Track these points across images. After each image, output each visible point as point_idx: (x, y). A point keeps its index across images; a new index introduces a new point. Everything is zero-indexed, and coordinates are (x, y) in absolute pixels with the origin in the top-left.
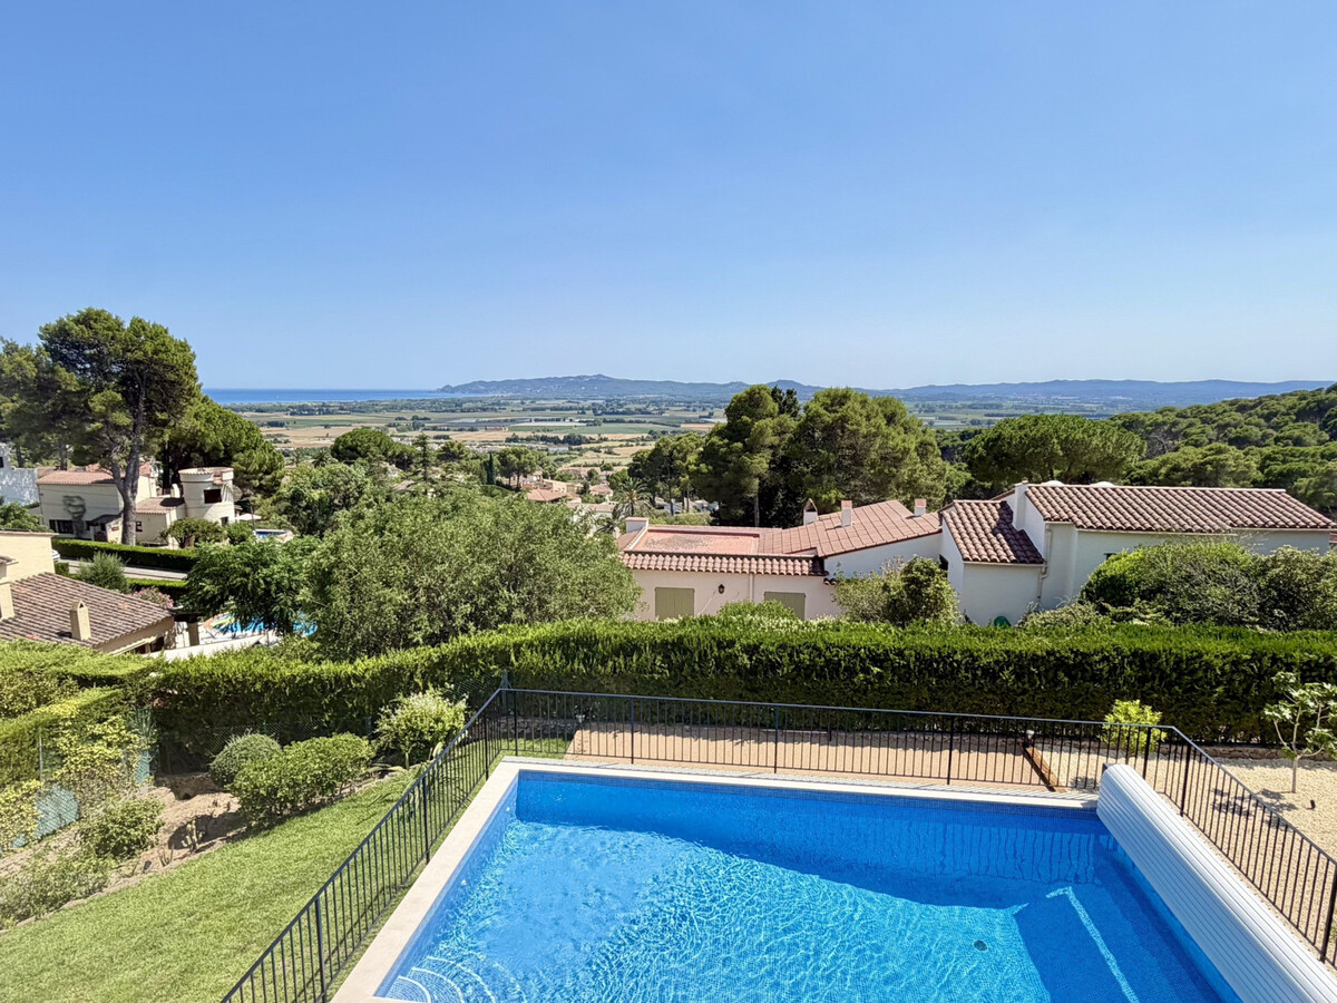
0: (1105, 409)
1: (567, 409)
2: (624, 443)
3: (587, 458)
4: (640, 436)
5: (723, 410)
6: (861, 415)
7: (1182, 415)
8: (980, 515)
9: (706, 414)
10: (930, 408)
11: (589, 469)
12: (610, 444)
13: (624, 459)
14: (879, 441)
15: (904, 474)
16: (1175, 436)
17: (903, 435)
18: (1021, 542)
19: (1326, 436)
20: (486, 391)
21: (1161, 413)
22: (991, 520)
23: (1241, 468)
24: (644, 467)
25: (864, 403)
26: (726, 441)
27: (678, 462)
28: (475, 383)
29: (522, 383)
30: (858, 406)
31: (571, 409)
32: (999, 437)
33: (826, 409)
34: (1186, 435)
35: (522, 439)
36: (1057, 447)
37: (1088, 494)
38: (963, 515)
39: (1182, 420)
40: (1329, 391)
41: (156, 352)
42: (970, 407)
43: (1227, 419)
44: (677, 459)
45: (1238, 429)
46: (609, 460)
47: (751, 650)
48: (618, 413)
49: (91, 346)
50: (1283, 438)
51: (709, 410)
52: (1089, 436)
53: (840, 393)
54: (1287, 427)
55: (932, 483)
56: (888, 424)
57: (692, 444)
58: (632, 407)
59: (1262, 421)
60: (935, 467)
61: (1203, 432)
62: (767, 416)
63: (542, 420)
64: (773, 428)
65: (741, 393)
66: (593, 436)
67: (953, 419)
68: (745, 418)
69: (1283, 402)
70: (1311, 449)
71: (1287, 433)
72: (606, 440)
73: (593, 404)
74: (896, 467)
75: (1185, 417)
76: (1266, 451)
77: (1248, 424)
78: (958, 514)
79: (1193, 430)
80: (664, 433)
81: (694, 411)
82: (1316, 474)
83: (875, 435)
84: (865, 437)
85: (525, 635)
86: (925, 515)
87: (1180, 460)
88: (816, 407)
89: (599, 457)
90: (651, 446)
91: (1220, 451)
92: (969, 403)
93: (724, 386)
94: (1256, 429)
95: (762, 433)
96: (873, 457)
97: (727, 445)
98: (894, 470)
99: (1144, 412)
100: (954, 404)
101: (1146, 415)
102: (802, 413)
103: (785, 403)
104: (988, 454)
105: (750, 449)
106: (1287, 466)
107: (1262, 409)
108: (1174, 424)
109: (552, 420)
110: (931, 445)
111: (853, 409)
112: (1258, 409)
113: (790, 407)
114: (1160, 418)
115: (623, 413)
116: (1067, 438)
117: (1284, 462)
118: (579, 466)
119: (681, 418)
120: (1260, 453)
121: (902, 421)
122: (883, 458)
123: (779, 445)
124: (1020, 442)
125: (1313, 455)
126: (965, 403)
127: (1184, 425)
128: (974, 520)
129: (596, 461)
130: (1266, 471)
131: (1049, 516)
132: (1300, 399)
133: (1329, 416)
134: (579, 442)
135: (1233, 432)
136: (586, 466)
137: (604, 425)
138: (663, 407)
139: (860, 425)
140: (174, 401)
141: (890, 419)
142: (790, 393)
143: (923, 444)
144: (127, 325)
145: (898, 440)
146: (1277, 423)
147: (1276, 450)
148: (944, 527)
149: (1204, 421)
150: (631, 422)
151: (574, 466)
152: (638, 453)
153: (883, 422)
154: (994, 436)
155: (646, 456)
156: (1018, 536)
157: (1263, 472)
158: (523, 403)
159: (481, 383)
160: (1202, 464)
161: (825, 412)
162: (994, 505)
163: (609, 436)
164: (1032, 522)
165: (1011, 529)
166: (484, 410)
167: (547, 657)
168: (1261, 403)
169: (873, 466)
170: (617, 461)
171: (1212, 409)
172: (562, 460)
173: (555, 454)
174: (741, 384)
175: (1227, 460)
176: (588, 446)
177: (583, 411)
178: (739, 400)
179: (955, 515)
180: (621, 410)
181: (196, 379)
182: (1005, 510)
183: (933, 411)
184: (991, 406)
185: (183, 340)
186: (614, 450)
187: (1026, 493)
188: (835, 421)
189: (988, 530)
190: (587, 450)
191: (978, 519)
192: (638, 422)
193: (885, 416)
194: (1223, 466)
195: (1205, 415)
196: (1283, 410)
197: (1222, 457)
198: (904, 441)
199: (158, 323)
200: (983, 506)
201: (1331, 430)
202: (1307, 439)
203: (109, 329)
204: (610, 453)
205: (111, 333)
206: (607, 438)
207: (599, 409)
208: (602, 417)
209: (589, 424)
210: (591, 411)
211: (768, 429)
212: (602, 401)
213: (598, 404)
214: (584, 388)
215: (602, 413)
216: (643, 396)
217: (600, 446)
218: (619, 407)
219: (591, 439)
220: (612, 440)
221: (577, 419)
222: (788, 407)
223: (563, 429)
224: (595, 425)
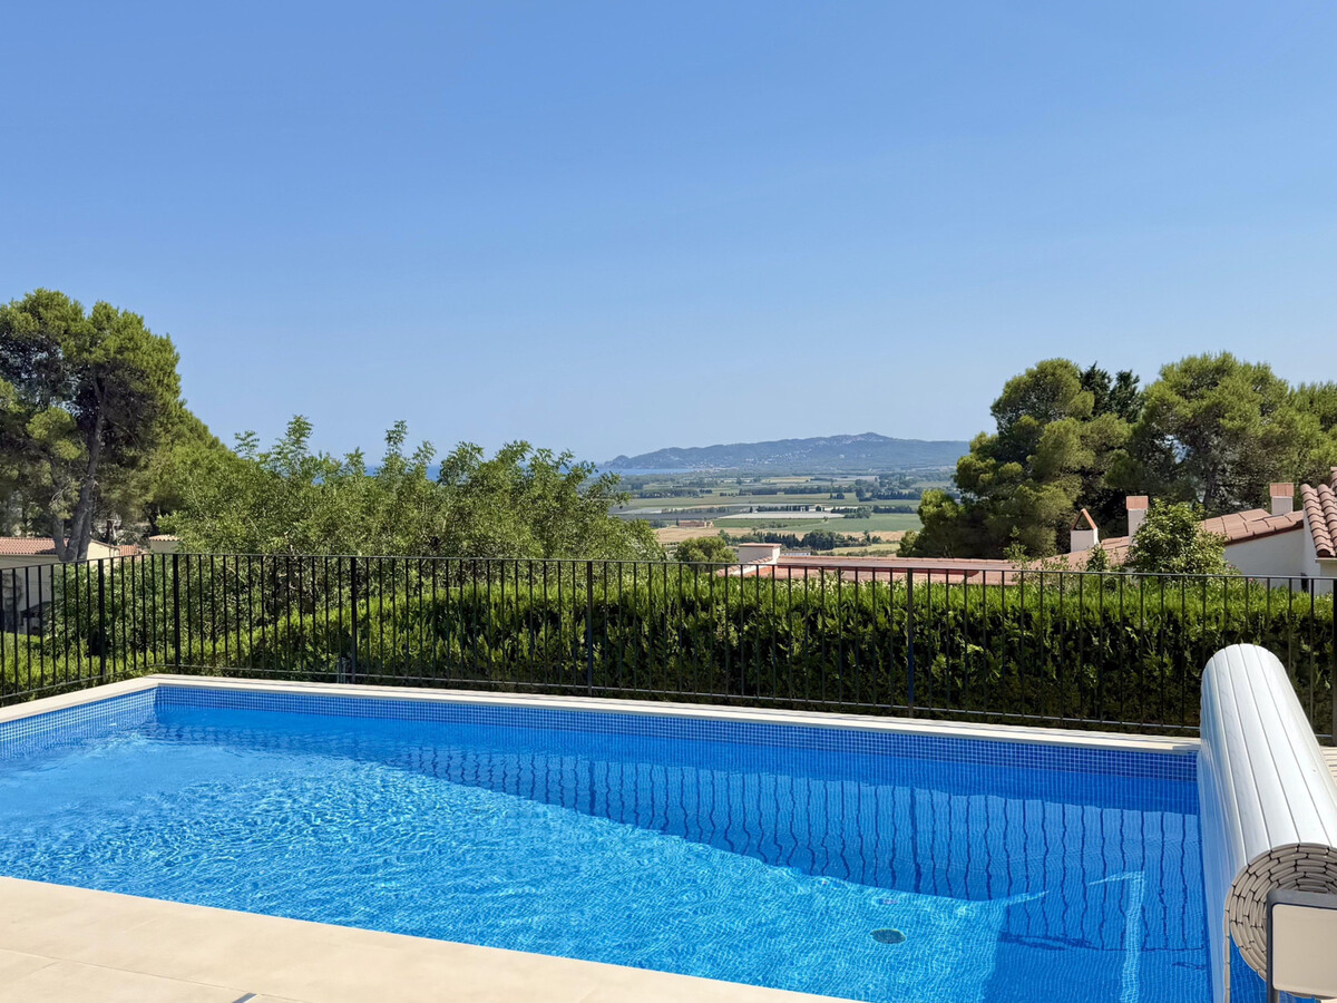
1: (812, 491)
6: (1252, 403)
12: (883, 547)
20: (682, 464)
25: (1260, 382)
26: (992, 461)
28: (665, 450)
29: (741, 449)
30: (1245, 387)
31: (819, 490)
35: (735, 540)
41: (121, 350)
47: (740, 615)
48: (900, 497)
49: (41, 348)
53: (1211, 365)
58: (926, 486)
62: (1070, 415)
63: (770, 510)
64: (1082, 437)
65: (1020, 375)
66: (854, 535)
68: (1026, 419)
72: (876, 540)
73: (857, 482)
83: (1283, 439)
84: (1259, 441)
88: (1160, 390)
95: (1059, 444)
97: (995, 468)
103: (1111, 395)
105: (1041, 476)
109: (787, 509)
111: (1236, 393)
113: (1123, 401)
115: (907, 496)
134: (830, 542)
137: (875, 517)
140: (145, 426)
142: (1124, 378)
144: (88, 313)
158: (739, 483)
159: (675, 451)
161: (1179, 399)
163: (883, 535)
166: (677, 493)
176: (846, 551)
177: (839, 493)
178: (1016, 388)
180: (905, 492)
181: (177, 392)
185: (165, 337)
188: (1199, 415)
199: (130, 311)
203: (63, 318)
205: (64, 324)
206: (879, 538)
207: (867, 491)
208: (872, 503)
209: (849, 514)
210: (854, 494)
211: (1071, 436)
212: (873, 478)
213: (866, 481)
214: (843, 456)
215: (873, 496)
216: (945, 468)
217: (866, 551)
218: (902, 486)
219: (850, 538)
220: (888, 542)
221: (828, 506)
222: (1118, 403)
223: (805, 523)
224: (860, 516)
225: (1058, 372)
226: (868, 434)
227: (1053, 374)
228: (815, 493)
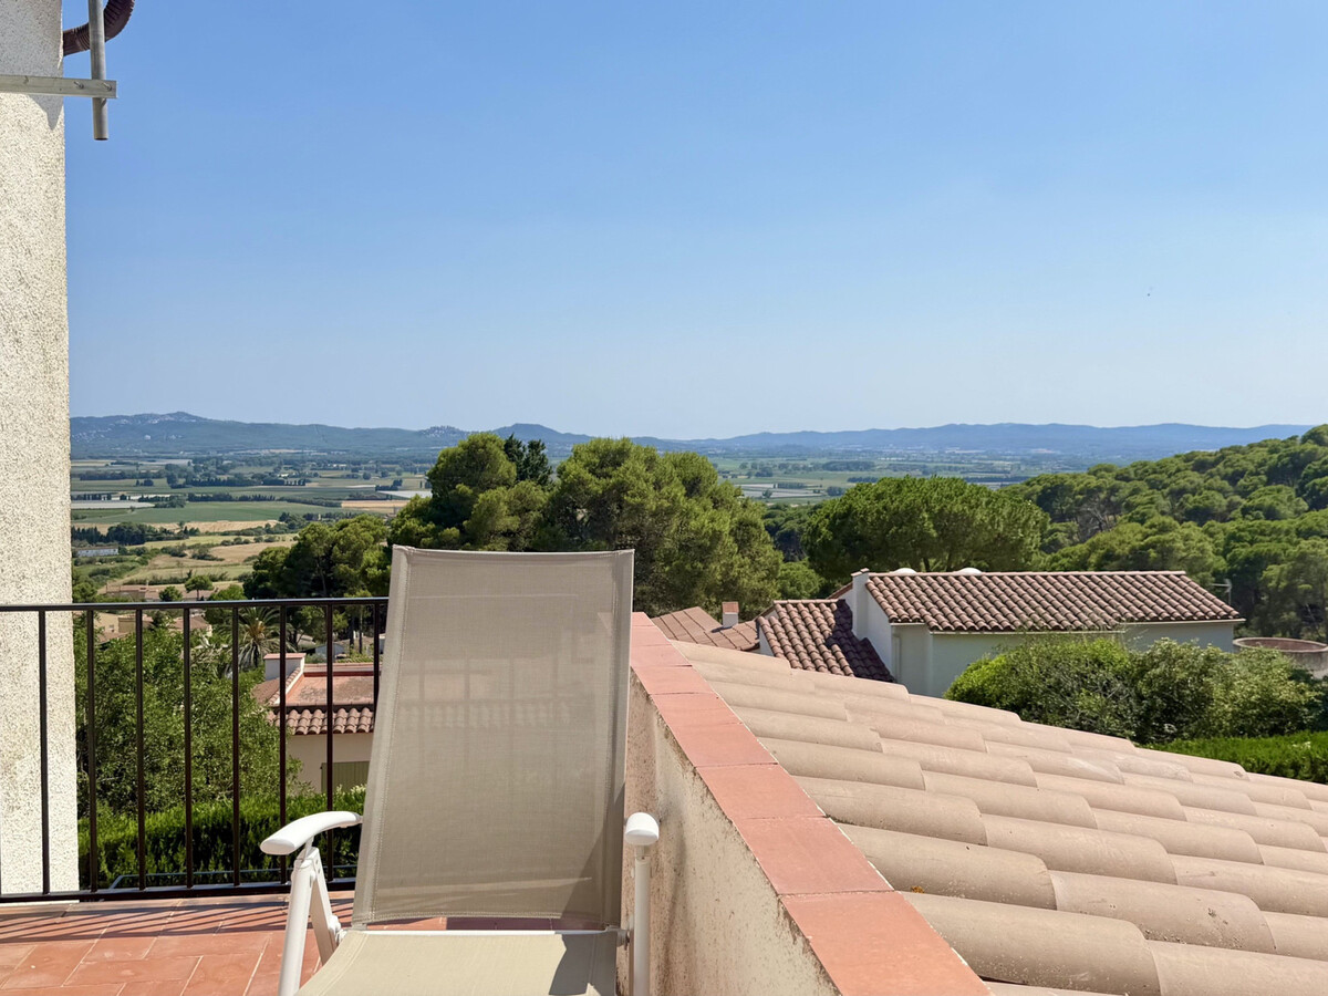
0: (1023, 468)
1: (114, 477)
2: (231, 538)
3: (155, 567)
4: (263, 524)
5: (422, 477)
6: (646, 481)
7: (1119, 477)
8: (810, 620)
9: (389, 483)
10: (764, 470)
11: (163, 587)
12: (203, 540)
13: (233, 564)
14: (675, 522)
15: (716, 571)
16: (1115, 509)
17: (712, 512)
18: (864, 655)
19: (1304, 505)
21: (1095, 473)
22: (825, 627)
23: (1194, 553)
24: (278, 578)
25: (651, 462)
26: (431, 526)
27: (342, 567)
30: (641, 468)
31: (122, 476)
32: (849, 512)
33: (592, 472)
34: (1129, 507)
36: (929, 525)
37: (948, 585)
38: (787, 621)
39: (1123, 483)
40: (1304, 440)
42: (827, 467)
43: (1182, 482)
44: (340, 561)
45: (1196, 497)
46: (202, 570)
48: (218, 483)
50: (1251, 508)
51: (394, 476)
52: (971, 508)
53: (613, 447)
54: (1256, 493)
55: (760, 585)
56: (689, 494)
57: (368, 535)
58: (247, 472)
59: (1226, 484)
60: (762, 559)
61: (1152, 502)
62: (498, 484)
64: (509, 503)
65: (453, 447)
66: (169, 527)
67: (800, 487)
68: (461, 487)
69: (1250, 456)
70: (1283, 524)
71: (1257, 501)
72: (194, 532)
73: (168, 467)
74: (702, 561)
75: (1127, 480)
76: (1230, 527)
77: (1209, 489)
78: (780, 620)
79: (1138, 499)
80: (309, 517)
81: (366, 477)
82: (1289, 559)
83: (670, 512)
84: (654, 515)
85: (123, 830)
86: (738, 626)
87: (1114, 543)
88: (575, 469)
89: (180, 565)
90: (288, 542)
91: (1164, 529)
92: (824, 461)
93: (420, 433)
94: (1218, 497)
95: (491, 511)
96: (668, 545)
98: (700, 565)
99: (1071, 472)
100: (802, 463)
101: (1074, 477)
102: (554, 478)
103: (527, 463)
104: (835, 538)
105: (477, 541)
106: (1255, 548)
107: (1225, 467)
108: (1113, 490)
109: (84, 498)
110: (755, 525)
111: (634, 473)
112: (1220, 466)
113: (536, 468)
114: (1094, 482)
115: (229, 483)
116: (941, 510)
117: (1252, 543)
118: (142, 583)
119: (342, 491)
120: (1224, 530)
121: (710, 489)
122: (684, 547)
123: (519, 531)
124: (878, 518)
125: (1287, 532)
126: (817, 460)
127: (1127, 492)
128: (802, 627)
129: (175, 573)
130: (1228, 556)
131: (895, 615)
132: (1271, 452)
133: (1306, 476)
134: (140, 536)
135: (1191, 501)
136: (154, 583)
137: (191, 506)
138: (307, 471)
139: (646, 497)
141: (693, 487)
142: (534, 446)
143: (744, 525)
145: (704, 519)
146: (1245, 487)
147: (1242, 526)
148: (762, 640)
149: (1153, 485)
150: (244, 499)
151: (131, 583)
152: (262, 554)
153: (680, 491)
154: (841, 510)
155: (281, 558)
156: (860, 648)
157: (1225, 558)
160: (1142, 548)
161: (589, 476)
162: (828, 605)
163: (202, 526)
164: (875, 627)
165: (851, 637)
167: (163, 859)
168: (1223, 457)
169: (668, 560)
170: (217, 572)
171: (1161, 468)
172: (105, 572)
173: (90, 562)
174: (451, 430)
175: (1173, 540)
176: (159, 545)
177: (147, 480)
178: (451, 458)
179: (776, 621)
180: (224, 478)
182: (843, 611)
183: (770, 475)
184: (857, 466)
186: (213, 552)
187: (867, 585)
188: (607, 491)
189: (821, 640)
190: (156, 552)
191: (807, 626)
192: (258, 499)
193: (684, 482)
194: (1171, 550)
195: (1151, 475)
196: (1251, 467)
197: (1166, 536)
198: (713, 520)
200: (813, 607)
201: (1310, 495)
202: (1282, 509)
204: (202, 557)
206: (197, 530)
207: (180, 477)
208: (187, 491)
209: (161, 503)
210: (164, 481)
211: (502, 504)
212: (187, 461)
213: (177, 466)
214: (148, 437)
215: (187, 483)
216: (267, 451)
217: (184, 545)
218: (220, 471)
219: (165, 531)
220: (208, 534)
221: (135, 494)
222: (532, 469)
223: (107, 514)
224: (173, 506)
225: (488, 445)
226: (178, 413)
227: (484, 447)
228: (118, 479)
